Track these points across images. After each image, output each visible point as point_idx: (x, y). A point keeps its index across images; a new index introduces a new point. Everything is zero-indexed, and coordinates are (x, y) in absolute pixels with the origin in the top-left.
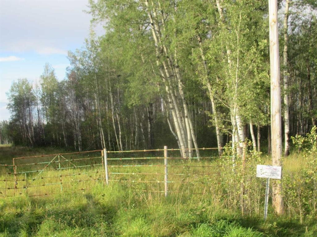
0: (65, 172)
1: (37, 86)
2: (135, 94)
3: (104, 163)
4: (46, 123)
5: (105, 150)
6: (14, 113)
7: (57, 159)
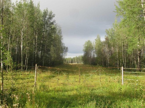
0: (102, 76)
1: (94, 43)
2: (135, 44)
3: (122, 74)
4: (96, 56)
5: (122, 67)
6: (85, 53)
7: (99, 70)
